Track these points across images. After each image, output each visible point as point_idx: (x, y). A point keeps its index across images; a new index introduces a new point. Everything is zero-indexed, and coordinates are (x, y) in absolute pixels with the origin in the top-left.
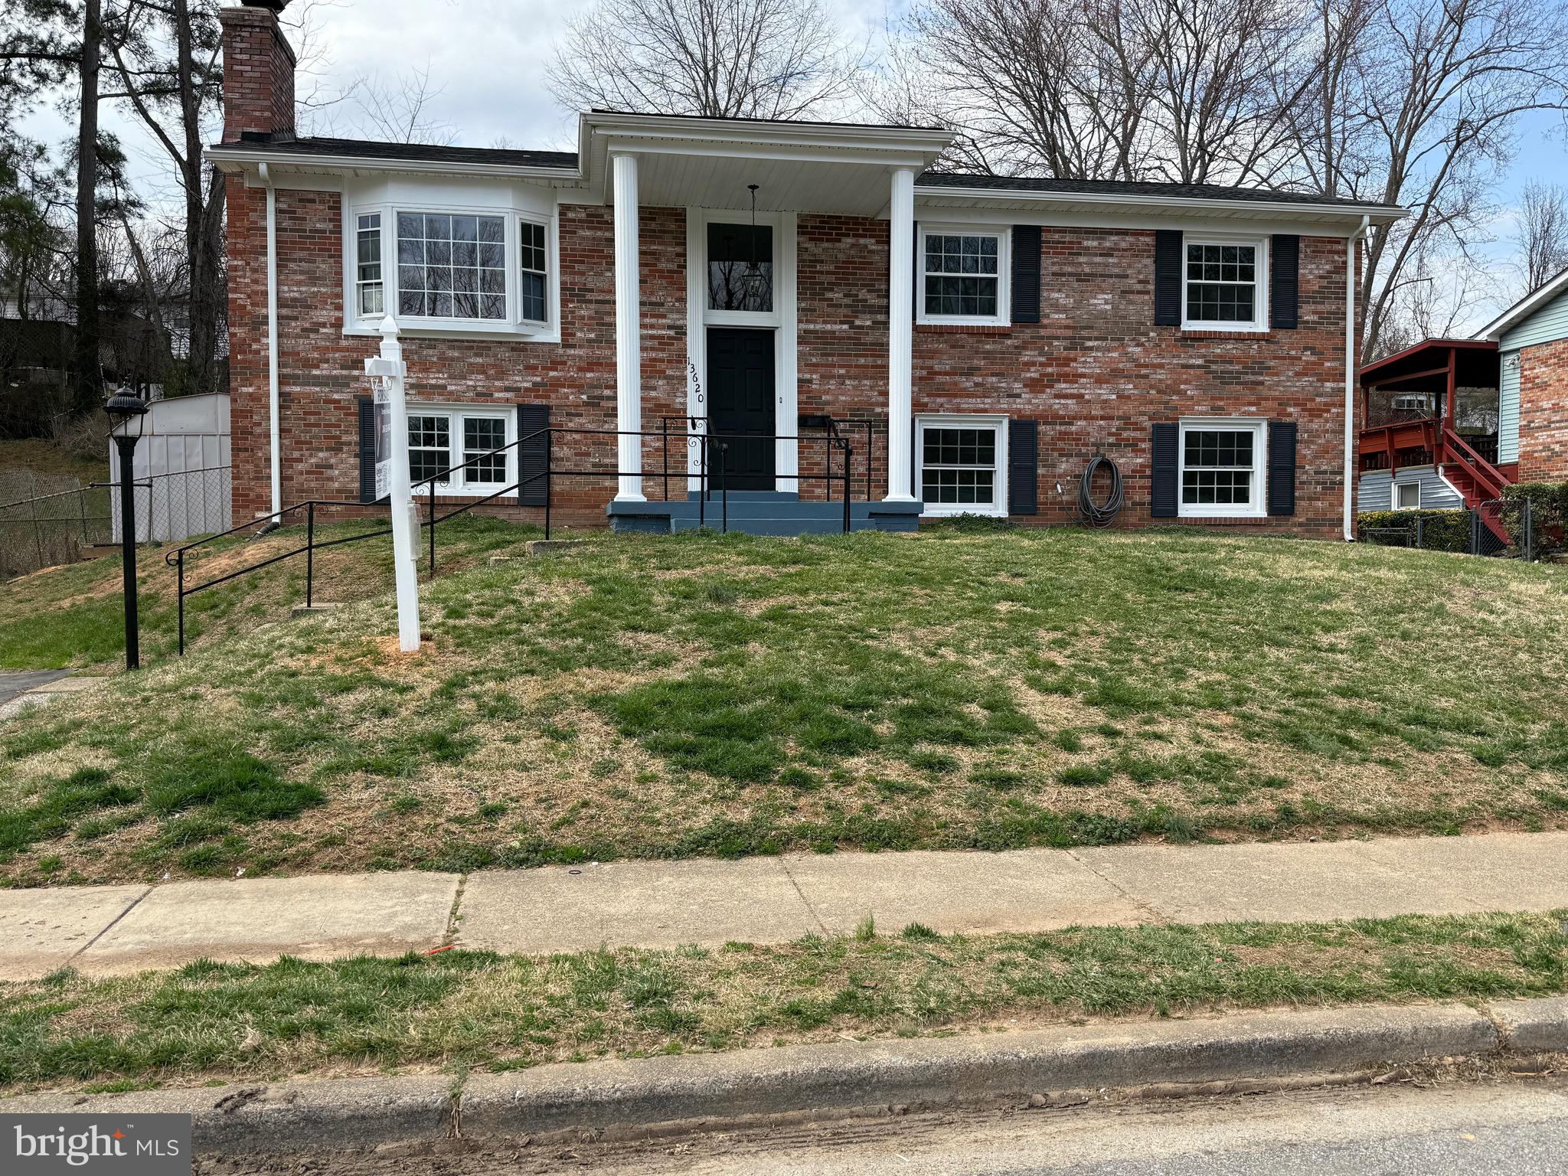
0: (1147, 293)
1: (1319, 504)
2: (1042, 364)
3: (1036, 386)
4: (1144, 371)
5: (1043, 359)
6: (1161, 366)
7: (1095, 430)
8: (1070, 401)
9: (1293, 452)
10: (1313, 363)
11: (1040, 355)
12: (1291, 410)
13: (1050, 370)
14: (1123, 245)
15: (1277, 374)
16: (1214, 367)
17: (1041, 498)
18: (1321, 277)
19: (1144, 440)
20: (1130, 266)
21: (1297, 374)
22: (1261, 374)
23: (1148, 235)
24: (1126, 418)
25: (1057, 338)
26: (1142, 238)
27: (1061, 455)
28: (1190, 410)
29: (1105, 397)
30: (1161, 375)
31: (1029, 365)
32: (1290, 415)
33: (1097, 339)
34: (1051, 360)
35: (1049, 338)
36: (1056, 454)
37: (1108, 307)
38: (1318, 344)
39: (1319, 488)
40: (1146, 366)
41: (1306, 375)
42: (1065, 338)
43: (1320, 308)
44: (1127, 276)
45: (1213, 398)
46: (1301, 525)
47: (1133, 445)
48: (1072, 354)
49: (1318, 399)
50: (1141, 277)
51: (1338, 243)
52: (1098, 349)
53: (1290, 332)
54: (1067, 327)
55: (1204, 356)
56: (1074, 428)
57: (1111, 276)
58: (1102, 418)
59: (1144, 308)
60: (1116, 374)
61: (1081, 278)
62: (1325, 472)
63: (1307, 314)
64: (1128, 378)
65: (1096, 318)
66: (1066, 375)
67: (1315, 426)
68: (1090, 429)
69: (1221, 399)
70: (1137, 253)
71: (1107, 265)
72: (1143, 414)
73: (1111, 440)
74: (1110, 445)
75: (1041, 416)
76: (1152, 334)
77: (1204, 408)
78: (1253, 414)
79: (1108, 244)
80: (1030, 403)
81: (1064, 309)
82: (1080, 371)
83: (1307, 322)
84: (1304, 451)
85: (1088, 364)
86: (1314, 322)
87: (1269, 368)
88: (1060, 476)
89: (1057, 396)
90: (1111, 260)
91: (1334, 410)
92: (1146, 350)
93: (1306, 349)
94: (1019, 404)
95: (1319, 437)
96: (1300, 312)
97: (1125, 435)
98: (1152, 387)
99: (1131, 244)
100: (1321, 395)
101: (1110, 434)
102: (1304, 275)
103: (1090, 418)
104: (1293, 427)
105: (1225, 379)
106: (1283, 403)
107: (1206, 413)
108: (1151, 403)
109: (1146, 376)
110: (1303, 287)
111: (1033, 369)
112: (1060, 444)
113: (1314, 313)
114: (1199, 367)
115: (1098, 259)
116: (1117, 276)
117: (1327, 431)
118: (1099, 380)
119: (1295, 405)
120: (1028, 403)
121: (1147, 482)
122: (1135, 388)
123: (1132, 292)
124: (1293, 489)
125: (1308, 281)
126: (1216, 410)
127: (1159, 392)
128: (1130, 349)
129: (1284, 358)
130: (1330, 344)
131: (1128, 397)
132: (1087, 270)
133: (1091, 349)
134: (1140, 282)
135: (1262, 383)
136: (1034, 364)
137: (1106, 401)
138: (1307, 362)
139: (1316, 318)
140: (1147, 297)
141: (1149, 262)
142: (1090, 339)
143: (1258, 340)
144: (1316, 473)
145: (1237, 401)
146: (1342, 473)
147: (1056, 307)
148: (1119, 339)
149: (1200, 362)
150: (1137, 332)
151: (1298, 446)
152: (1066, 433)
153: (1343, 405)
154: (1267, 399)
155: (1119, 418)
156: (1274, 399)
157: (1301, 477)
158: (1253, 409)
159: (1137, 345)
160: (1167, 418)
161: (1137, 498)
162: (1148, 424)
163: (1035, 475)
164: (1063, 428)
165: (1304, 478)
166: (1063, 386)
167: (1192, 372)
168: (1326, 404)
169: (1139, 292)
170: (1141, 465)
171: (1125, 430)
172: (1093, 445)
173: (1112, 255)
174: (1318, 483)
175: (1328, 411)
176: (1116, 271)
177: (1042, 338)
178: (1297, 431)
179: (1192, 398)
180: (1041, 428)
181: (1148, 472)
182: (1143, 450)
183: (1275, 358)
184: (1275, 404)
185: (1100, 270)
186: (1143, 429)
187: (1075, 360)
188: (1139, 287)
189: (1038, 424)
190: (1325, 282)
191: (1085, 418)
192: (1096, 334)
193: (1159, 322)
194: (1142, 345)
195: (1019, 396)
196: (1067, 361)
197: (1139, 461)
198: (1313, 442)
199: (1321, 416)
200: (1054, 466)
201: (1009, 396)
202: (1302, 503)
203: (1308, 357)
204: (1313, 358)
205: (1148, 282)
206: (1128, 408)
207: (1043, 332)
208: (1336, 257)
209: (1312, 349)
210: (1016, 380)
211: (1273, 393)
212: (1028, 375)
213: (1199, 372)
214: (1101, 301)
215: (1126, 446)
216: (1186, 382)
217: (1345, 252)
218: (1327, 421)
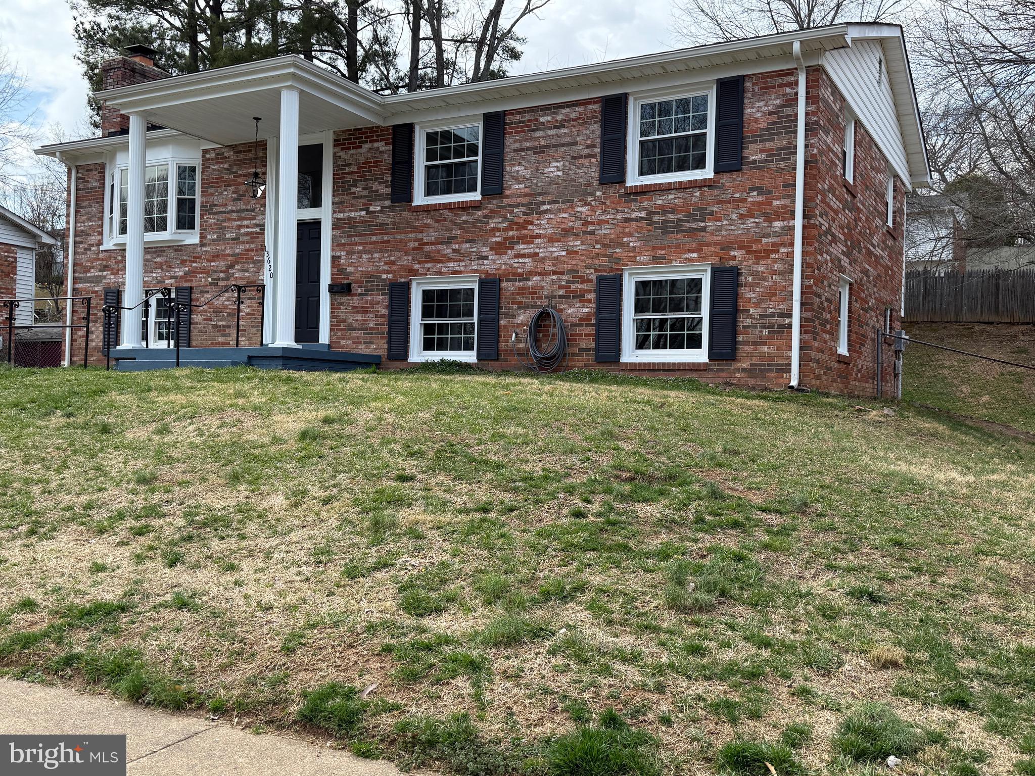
0: (594, 156)
1: (765, 348)
2: (505, 230)
3: (500, 249)
4: (590, 228)
5: (505, 225)
6: (606, 222)
7: (547, 285)
8: (526, 260)
9: (736, 295)
10: (761, 203)
11: (504, 222)
12: (734, 253)
13: (511, 234)
14: (573, 115)
15: (720, 219)
16: (655, 218)
17: (503, 345)
18: (771, 113)
19: (590, 292)
20: (579, 135)
21: (742, 216)
22: (703, 220)
23: (595, 103)
24: (574, 272)
25: (518, 206)
26: (590, 107)
27: (519, 308)
28: (633, 261)
29: (556, 254)
30: (606, 230)
31: (494, 230)
32: (734, 259)
33: (550, 203)
34: (513, 225)
35: (510, 206)
36: (515, 307)
37: (560, 173)
38: (765, 184)
39: (765, 332)
40: (592, 223)
41: (752, 216)
42: (524, 205)
43: (768, 145)
44: (576, 143)
45: (654, 248)
46: (744, 370)
47: (580, 297)
48: (529, 218)
49: (765, 240)
50: (589, 142)
51: (791, 74)
52: (551, 211)
53: (735, 175)
54: (525, 195)
55: (646, 209)
56: (530, 284)
57: (563, 145)
58: (554, 273)
59: (591, 170)
60: (567, 232)
61: (538, 150)
62: (772, 315)
63: (754, 153)
64: (576, 235)
65: (550, 183)
66: (525, 237)
67: (761, 268)
68: (543, 284)
69: (662, 248)
70: (584, 121)
71: (559, 136)
72: (588, 267)
73: (562, 292)
74: (560, 297)
75: (504, 275)
76: (598, 193)
77: (646, 258)
78: (694, 260)
79: (560, 117)
80: (495, 263)
81: (524, 180)
82: (535, 232)
83: (754, 162)
84: (747, 294)
85: (543, 226)
86: (761, 161)
87: (712, 213)
88: (518, 326)
89: (517, 256)
90: (562, 131)
91: (783, 250)
92: (593, 209)
93: (752, 189)
94: (486, 265)
95: (765, 279)
96: (745, 153)
97: (573, 287)
98: (597, 242)
99: (581, 114)
100: (768, 236)
101: (560, 287)
102: (750, 114)
103: (544, 273)
104: (736, 272)
105: (667, 228)
106: (725, 247)
107: (647, 263)
108: (597, 257)
109: (592, 233)
110: (749, 128)
111: (497, 234)
112: (519, 298)
113: (762, 151)
114: (642, 219)
115: (552, 132)
116: (568, 144)
117: (775, 272)
118: (552, 240)
119: (740, 248)
120: (494, 264)
121: (592, 330)
122: (582, 244)
123: (581, 157)
124: (735, 334)
125: (756, 120)
126: (658, 260)
127: (604, 246)
128: (578, 209)
129: (728, 202)
130: (779, 181)
131: (576, 253)
132: (542, 143)
133: (545, 212)
134: (588, 147)
135: (704, 229)
136: (498, 230)
137: (557, 258)
138: (753, 203)
139: (763, 156)
140: (593, 160)
141: (596, 127)
142: (544, 203)
143: (700, 187)
144: (762, 316)
145: (679, 249)
146: (790, 316)
147: (517, 179)
148: (568, 201)
149: (643, 214)
150: (585, 192)
151: (742, 290)
152: (523, 288)
153: (792, 244)
154: (708, 245)
155: (569, 272)
156: (716, 244)
157: (744, 320)
158: (694, 255)
159: (585, 205)
160: (611, 270)
161: (583, 345)
162: (593, 276)
163: (498, 326)
164: (521, 284)
165: (748, 322)
166: (522, 246)
167: (634, 224)
168: (773, 245)
169: (587, 156)
170: (588, 314)
171: (573, 282)
172: (547, 297)
173: (563, 127)
174: (764, 327)
175: (777, 251)
176: (568, 140)
177: (506, 206)
178: (739, 274)
179: (634, 248)
180: (504, 285)
181: (593, 321)
182: (590, 301)
183: (718, 203)
184: (718, 249)
185: (553, 141)
186: (590, 281)
187: (531, 223)
188: (587, 151)
189: (500, 281)
190: (774, 118)
191: (540, 274)
192: (549, 198)
193: (603, 182)
194: (589, 204)
195: (486, 258)
196: (524, 225)
197: (586, 310)
198: (758, 285)
199: (768, 258)
200: (514, 317)
201: (479, 259)
202: (746, 348)
203: (754, 197)
204: (760, 199)
205: (594, 146)
206: (577, 263)
207: (506, 202)
208: (788, 90)
209: (760, 190)
210: (484, 245)
211: (715, 238)
212: (494, 240)
213: (640, 224)
214: (554, 169)
215: (574, 297)
216: (629, 235)
217: (797, 83)
218: (775, 261)
